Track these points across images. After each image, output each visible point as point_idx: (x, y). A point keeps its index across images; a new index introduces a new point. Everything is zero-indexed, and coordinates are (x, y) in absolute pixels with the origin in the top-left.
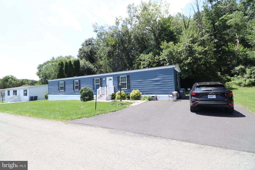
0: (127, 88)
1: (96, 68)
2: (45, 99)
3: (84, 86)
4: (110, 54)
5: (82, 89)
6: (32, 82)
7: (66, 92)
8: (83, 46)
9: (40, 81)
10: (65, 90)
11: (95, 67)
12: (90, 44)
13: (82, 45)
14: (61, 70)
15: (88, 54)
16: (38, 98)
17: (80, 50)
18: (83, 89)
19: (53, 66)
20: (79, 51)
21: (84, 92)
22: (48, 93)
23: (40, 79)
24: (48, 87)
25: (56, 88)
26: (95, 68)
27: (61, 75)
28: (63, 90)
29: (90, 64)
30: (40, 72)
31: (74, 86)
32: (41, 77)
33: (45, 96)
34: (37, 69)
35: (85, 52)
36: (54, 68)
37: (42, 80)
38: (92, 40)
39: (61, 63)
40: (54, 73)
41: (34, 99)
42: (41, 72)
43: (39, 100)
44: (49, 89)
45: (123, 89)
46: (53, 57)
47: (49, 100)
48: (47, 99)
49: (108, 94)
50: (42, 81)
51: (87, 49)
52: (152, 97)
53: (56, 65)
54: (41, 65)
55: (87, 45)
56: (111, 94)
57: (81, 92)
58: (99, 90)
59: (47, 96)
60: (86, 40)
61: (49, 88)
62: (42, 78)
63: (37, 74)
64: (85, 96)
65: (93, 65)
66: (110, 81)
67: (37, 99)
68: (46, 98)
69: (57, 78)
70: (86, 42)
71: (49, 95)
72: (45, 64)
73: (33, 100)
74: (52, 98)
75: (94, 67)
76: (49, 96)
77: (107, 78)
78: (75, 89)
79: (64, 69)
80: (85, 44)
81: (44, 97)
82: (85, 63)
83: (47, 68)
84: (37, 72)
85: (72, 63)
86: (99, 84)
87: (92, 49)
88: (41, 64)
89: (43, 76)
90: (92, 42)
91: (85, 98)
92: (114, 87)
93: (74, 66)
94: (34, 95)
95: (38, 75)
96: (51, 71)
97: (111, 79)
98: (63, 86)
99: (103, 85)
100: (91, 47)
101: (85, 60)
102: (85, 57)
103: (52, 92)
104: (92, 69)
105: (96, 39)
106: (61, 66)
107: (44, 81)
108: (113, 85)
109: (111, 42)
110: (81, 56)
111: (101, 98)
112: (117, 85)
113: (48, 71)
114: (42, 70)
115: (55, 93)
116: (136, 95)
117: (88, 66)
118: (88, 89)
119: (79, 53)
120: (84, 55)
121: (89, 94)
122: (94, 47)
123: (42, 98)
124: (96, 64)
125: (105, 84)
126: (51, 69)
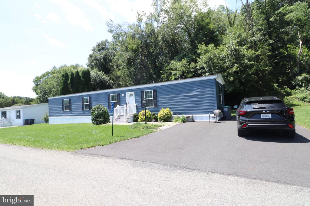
0: (153, 107)
1: (112, 80)
2: (44, 122)
3: (96, 105)
4: (130, 62)
5: (94, 108)
6: (27, 100)
7: (72, 113)
8: (94, 51)
9: (37, 98)
10: (71, 110)
12: (103, 49)
13: (92, 50)
14: (65, 84)
15: (101, 62)
16: (35, 121)
17: (91, 56)
18: (95, 109)
19: (54, 78)
21: (96, 112)
22: (48, 114)
23: (37, 96)
25: (58, 107)
26: (111, 80)
27: (65, 91)
28: (69, 111)
29: (104, 75)
31: (83, 104)
32: (38, 94)
33: (45, 118)
35: (97, 60)
36: (55, 82)
37: (40, 97)
38: (106, 43)
39: (65, 75)
41: (29, 122)
42: (38, 87)
43: (36, 124)
44: (49, 110)
45: (148, 108)
46: (55, 67)
47: (51, 124)
48: (47, 123)
49: (129, 115)
50: (40, 99)
51: (100, 55)
52: (187, 117)
53: (58, 78)
55: (99, 50)
56: (133, 115)
57: (92, 113)
58: (116, 110)
59: (47, 119)
60: (98, 43)
61: (49, 108)
62: (41, 95)
63: (33, 89)
64: (98, 118)
65: (108, 77)
66: (132, 97)
67: (34, 123)
68: (47, 121)
69: (61, 95)
70: (98, 45)
71: (50, 117)
72: (44, 76)
73: (29, 123)
74: (54, 120)
75: (109, 79)
76: (50, 118)
77: (127, 93)
78: (85, 109)
79: (69, 82)
80: (97, 49)
82: (97, 74)
83: (46, 81)
84: (33, 87)
85: (80, 74)
86: (117, 101)
87: (106, 55)
88: (38, 76)
89: (41, 91)
90: (105, 46)
91: (98, 120)
92: (137, 105)
93: (83, 78)
94: (29, 118)
95: (35, 90)
96: (52, 85)
97: (132, 95)
98: (69, 105)
99: (122, 102)
100: (104, 52)
101: (97, 70)
102: (97, 66)
103: (54, 112)
104: (107, 82)
105: (111, 42)
106: (65, 78)
107: (43, 98)
108: (135, 103)
109: (132, 46)
110: (91, 64)
111: (119, 120)
112: (141, 103)
113: (48, 86)
114: (39, 84)
115: (58, 114)
116: (165, 116)
117: (101, 77)
118: (101, 109)
119: (89, 61)
120: (96, 63)
121: (104, 115)
122: (109, 52)
123: (41, 121)
124: (112, 75)
125: (125, 102)
126: (52, 82)
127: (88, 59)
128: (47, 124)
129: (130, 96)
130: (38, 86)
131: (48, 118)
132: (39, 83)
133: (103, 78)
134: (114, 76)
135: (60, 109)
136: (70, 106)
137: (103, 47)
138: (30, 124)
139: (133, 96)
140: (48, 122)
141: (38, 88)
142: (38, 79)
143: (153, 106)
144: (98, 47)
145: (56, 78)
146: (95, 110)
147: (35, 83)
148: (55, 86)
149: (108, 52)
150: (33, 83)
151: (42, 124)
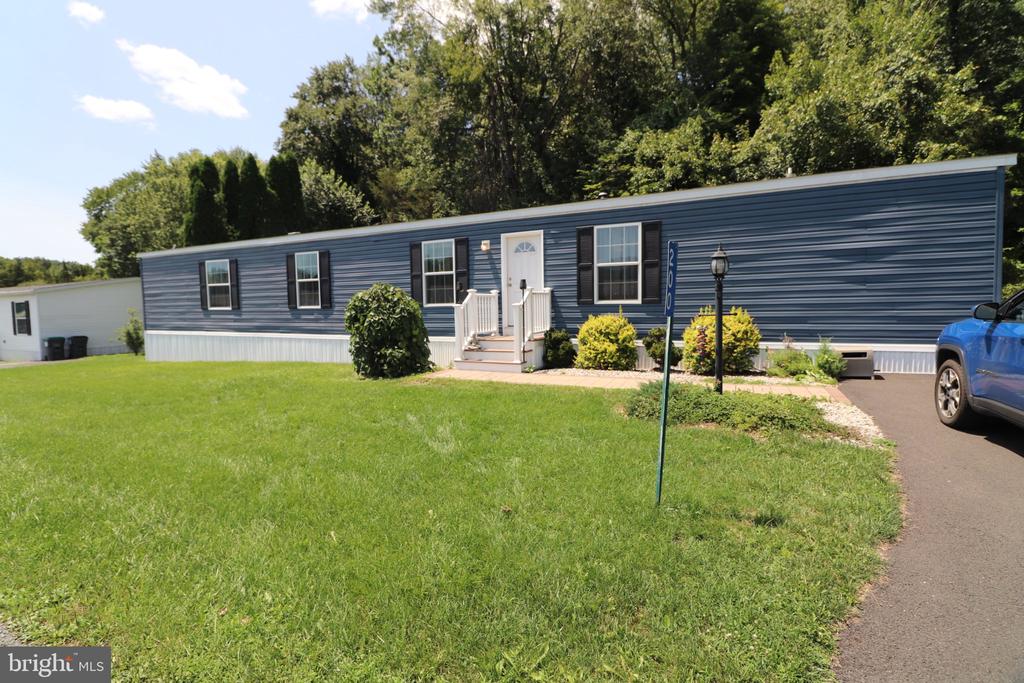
0: (639, 301)
1: (371, 206)
2: (127, 349)
5: (362, 300)
6: (65, 268)
7: (244, 317)
8: (303, 98)
9: (101, 264)
10: (237, 306)
11: (364, 202)
12: (337, 91)
13: (298, 87)
14: (203, 200)
15: (330, 139)
16: (89, 345)
17: (293, 116)
18: (367, 302)
19: (157, 190)
20: (283, 125)
21: (372, 317)
22: (141, 321)
23: (99, 255)
24: (143, 289)
25: (185, 294)
26: (367, 207)
27: (206, 226)
28: (230, 308)
29: (341, 185)
30: (96, 225)
31: (291, 283)
32: (104, 248)
33: (129, 334)
34: (84, 212)
35: (315, 130)
36: (162, 203)
37: (110, 258)
38: (347, 70)
39: (202, 169)
40: (165, 224)
41: (65, 348)
42: (103, 224)
43: (95, 357)
44: (144, 303)
45: (624, 306)
46: (158, 157)
47: (154, 359)
48: (136, 352)
49: (528, 334)
50: (109, 266)
51: (324, 115)
53: (173, 189)
54: (102, 191)
55: (323, 96)
56: (543, 336)
57: (353, 320)
58: (465, 311)
59: (138, 338)
60: (316, 70)
61: (144, 296)
62: (112, 252)
63: (83, 232)
64: (380, 342)
65: (356, 193)
66: (525, 256)
67: (88, 351)
68: (135, 344)
69: (187, 246)
70: (319, 78)
71: (149, 332)
72: (120, 185)
73: (66, 354)
74: (166, 346)
75: (359, 200)
76: (149, 335)
78: (301, 305)
79: (219, 196)
80: (315, 93)
81: (125, 339)
82: (318, 181)
83: (128, 200)
84: (84, 225)
85: (263, 173)
86: (453, 272)
87: (347, 115)
88: (100, 187)
89: (112, 240)
90: (345, 82)
91: (385, 356)
92: (552, 292)
93: (273, 187)
94: (66, 330)
95: (91, 235)
96: (151, 216)
97: (528, 245)
98: (228, 284)
99: (476, 277)
100: (342, 104)
101: (317, 169)
102: (317, 152)
103: (166, 313)
104: (353, 212)
105: (364, 70)
106: (202, 181)
107: (120, 264)
108: (545, 281)
109: (464, 68)
110: (294, 147)
111: (476, 355)
112: (575, 283)
113: (137, 217)
114: (105, 216)
115: (184, 320)
116: (736, 347)
117: (333, 193)
118: (396, 304)
119: (286, 134)
120: (312, 143)
121: (407, 334)
122: (358, 104)
123: (112, 345)
124: (376, 184)
125: (492, 276)
126: (150, 204)
127: (282, 126)
128: (139, 358)
129: (517, 251)
130: (100, 221)
131: (140, 332)
132: (104, 212)
133: (338, 195)
134: (381, 188)
135: (188, 300)
136: (235, 289)
137: (337, 84)
138: (71, 357)
139: (533, 250)
140: (143, 348)
141: (100, 228)
142: (99, 197)
143: (636, 298)
144: (316, 85)
145: (165, 191)
146: (368, 308)
147: (89, 211)
148: (162, 220)
149: (354, 106)
150: (85, 212)
151: (117, 357)
